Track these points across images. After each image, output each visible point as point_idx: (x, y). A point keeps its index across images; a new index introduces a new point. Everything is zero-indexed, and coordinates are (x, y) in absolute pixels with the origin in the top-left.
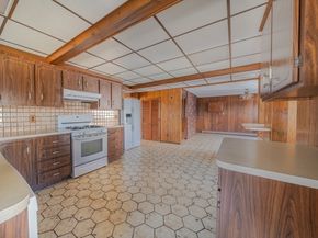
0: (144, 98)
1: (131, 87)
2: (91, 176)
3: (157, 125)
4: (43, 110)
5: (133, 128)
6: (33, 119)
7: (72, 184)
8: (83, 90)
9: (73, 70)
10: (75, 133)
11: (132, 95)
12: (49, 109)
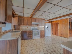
0: (53, 23)
1: (48, 20)
2: (36, 40)
3: (58, 31)
4: (29, 26)
5: (48, 31)
6: (28, 28)
7: (32, 40)
8: (35, 22)
9: (34, 18)
10: (33, 31)
11: (49, 22)
12: (30, 26)
